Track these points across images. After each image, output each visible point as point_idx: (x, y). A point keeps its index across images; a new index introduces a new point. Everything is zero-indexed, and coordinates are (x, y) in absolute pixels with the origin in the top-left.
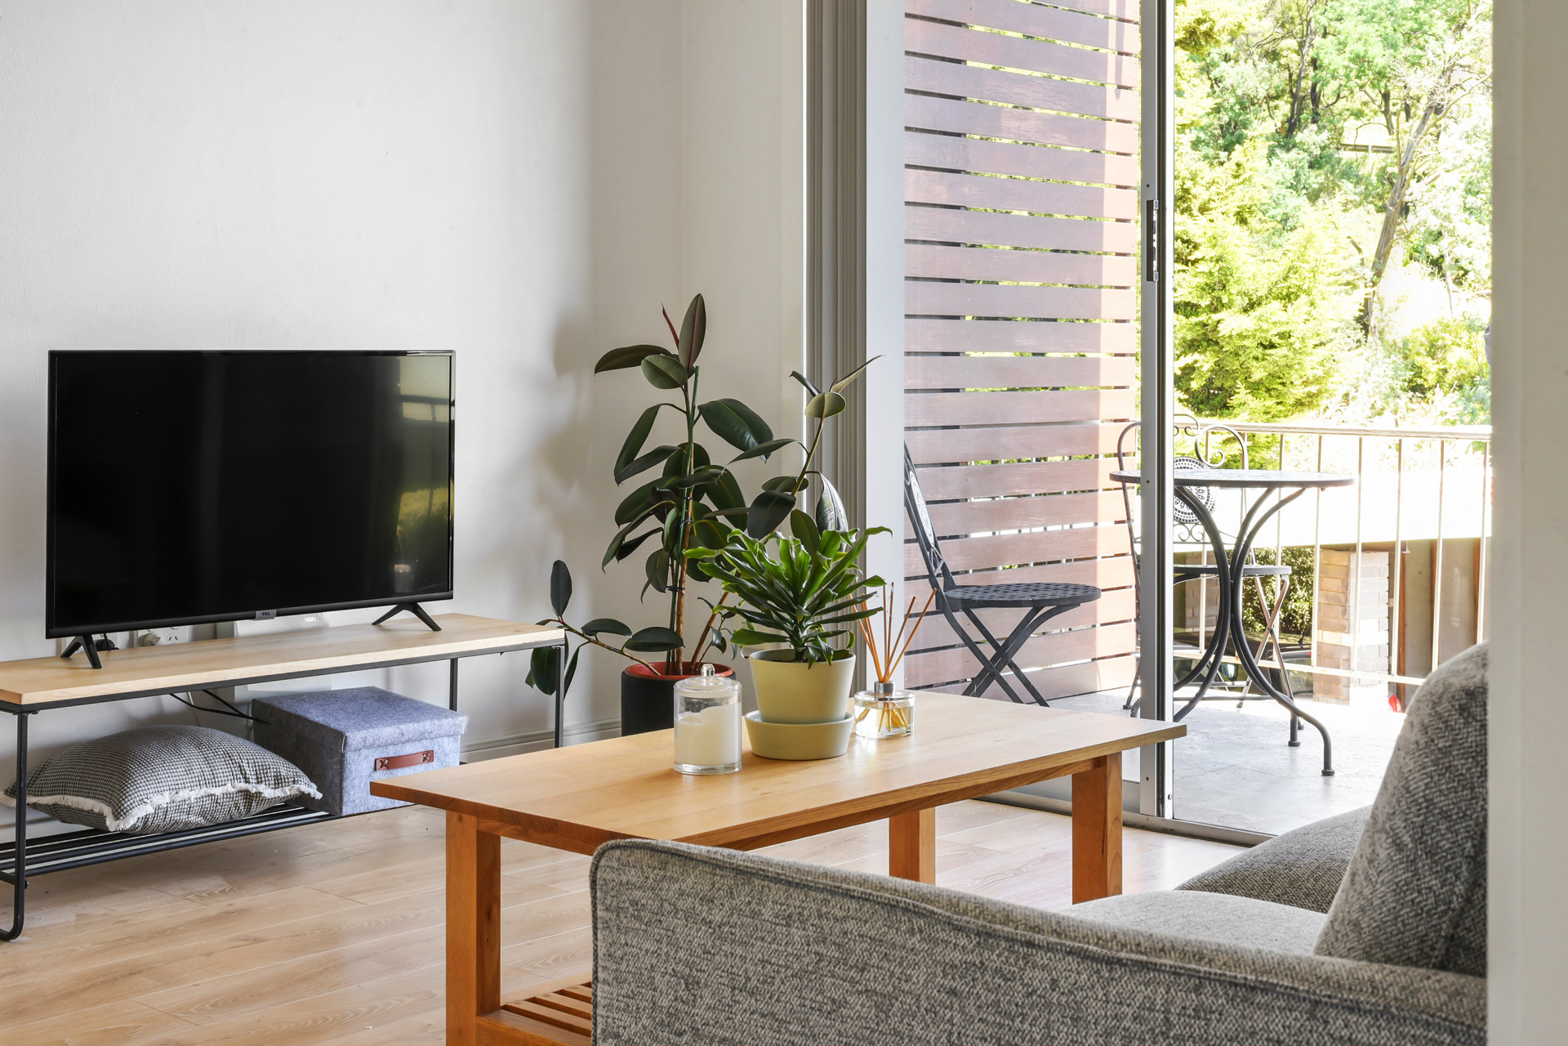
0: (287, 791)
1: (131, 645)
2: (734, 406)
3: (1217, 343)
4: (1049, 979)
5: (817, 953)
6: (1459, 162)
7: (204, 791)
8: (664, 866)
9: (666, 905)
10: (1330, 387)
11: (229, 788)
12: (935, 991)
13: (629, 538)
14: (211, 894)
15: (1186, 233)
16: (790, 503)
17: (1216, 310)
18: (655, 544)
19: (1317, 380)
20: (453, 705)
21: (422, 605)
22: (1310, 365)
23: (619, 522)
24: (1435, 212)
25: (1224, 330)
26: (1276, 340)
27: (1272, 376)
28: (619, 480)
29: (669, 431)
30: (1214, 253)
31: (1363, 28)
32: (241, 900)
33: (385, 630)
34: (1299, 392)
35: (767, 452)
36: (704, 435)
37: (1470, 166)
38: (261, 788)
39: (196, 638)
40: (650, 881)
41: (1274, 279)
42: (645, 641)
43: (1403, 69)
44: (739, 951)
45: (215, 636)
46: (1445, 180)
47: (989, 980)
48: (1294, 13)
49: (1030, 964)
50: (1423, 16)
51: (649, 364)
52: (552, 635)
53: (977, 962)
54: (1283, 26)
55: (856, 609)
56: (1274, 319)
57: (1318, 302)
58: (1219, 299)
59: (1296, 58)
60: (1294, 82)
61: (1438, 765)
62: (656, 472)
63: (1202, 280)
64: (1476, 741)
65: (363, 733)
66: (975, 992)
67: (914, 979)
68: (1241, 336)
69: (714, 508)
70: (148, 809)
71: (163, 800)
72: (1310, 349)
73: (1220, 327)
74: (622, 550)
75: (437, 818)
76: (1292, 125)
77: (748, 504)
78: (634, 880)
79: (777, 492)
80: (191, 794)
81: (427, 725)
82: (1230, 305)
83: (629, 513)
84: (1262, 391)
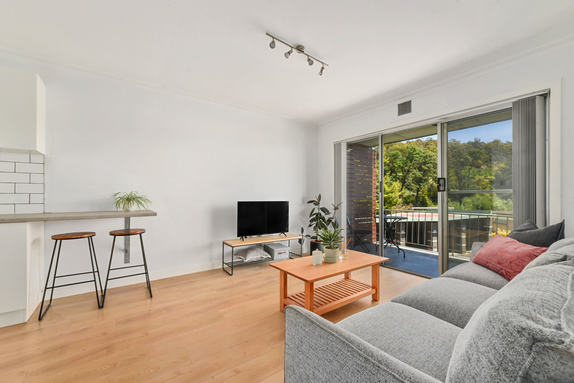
0: (267, 257)
1: (249, 237)
2: (324, 208)
4: (384, 379)
5: (327, 347)
7: (256, 257)
8: (297, 314)
9: (297, 323)
11: (259, 256)
12: (354, 369)
13: (311, 224)
14: (257, 270)
16: (331, 221)
18: (315, 225)
19: (395, 202)
20: (289, 246)
21: (285, 233)
23: (310, 222)
28: (310, 217)
29: (316, 211)
32: (261, 271)
33: (280, 236)
35: (328, 214)
36: (321, 212)
38: (263, 256)
39: (257, 237)
40: (294, 317)
42: (313, 238)
44: (311, 339)
45: (260, 236)
47: (368, 372)
49: (379, 373)
50: (407, 161)
51: (314, 203)
52: (301, 237)
53: (365, 366)
55: (340, 241)
56: (390, 195)
57: (396, 193)
60: (391, 168)
61: (508, 346)
62: (315, 216)
64: (525, 343)
65: (276, 250)
66: (364, 374)
67: (349, 363)
69: (322, 221)
70: (249, 259)
71: (251, 258)
72: (394, 199)
74: (310, 226)
75: (279, 271)
76: (391, 173)
77: (326, 221)
78: (291, 316)
79: (330, 219)
80: (255, 257)
81: (285, 249)
83: (312, 221)
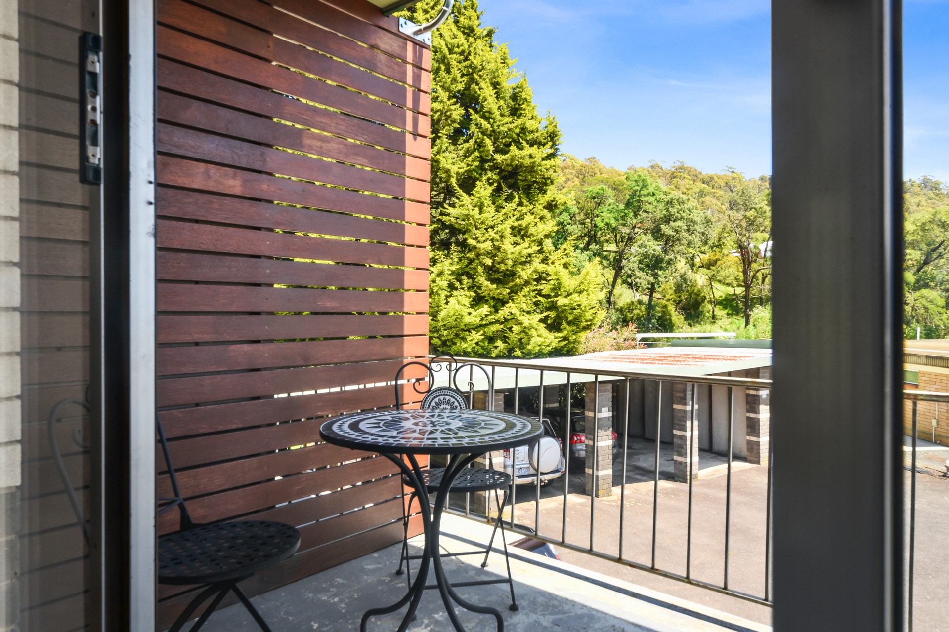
3: (557, 308)
6: (637, 254)
10: (595, 322)
15: (546, 271)
17: (556, 297)
19: (590, 320)
22: (588, 315)
24: (630, 269)
25: (559, 303)
26: (576, 307)
27: (575, 319)
30: (555, 277)
31: (609, 215)
34: (584, 324)
37: (640, 255)
41: (576, 286)
43: (620, 227)
46: (632, 259)
48: (589, 212)
50: (626, 211)
54: (586, 216)
56: (575, 300)
57: (591, 294)
58: (557, 293)
59: (589, 225)
60: (589, 231)
63: (551, 287)
68: (564, 306)
72: (587, 310)
73: (558, 302)
82: (561, 295)
84: (572, 324)
